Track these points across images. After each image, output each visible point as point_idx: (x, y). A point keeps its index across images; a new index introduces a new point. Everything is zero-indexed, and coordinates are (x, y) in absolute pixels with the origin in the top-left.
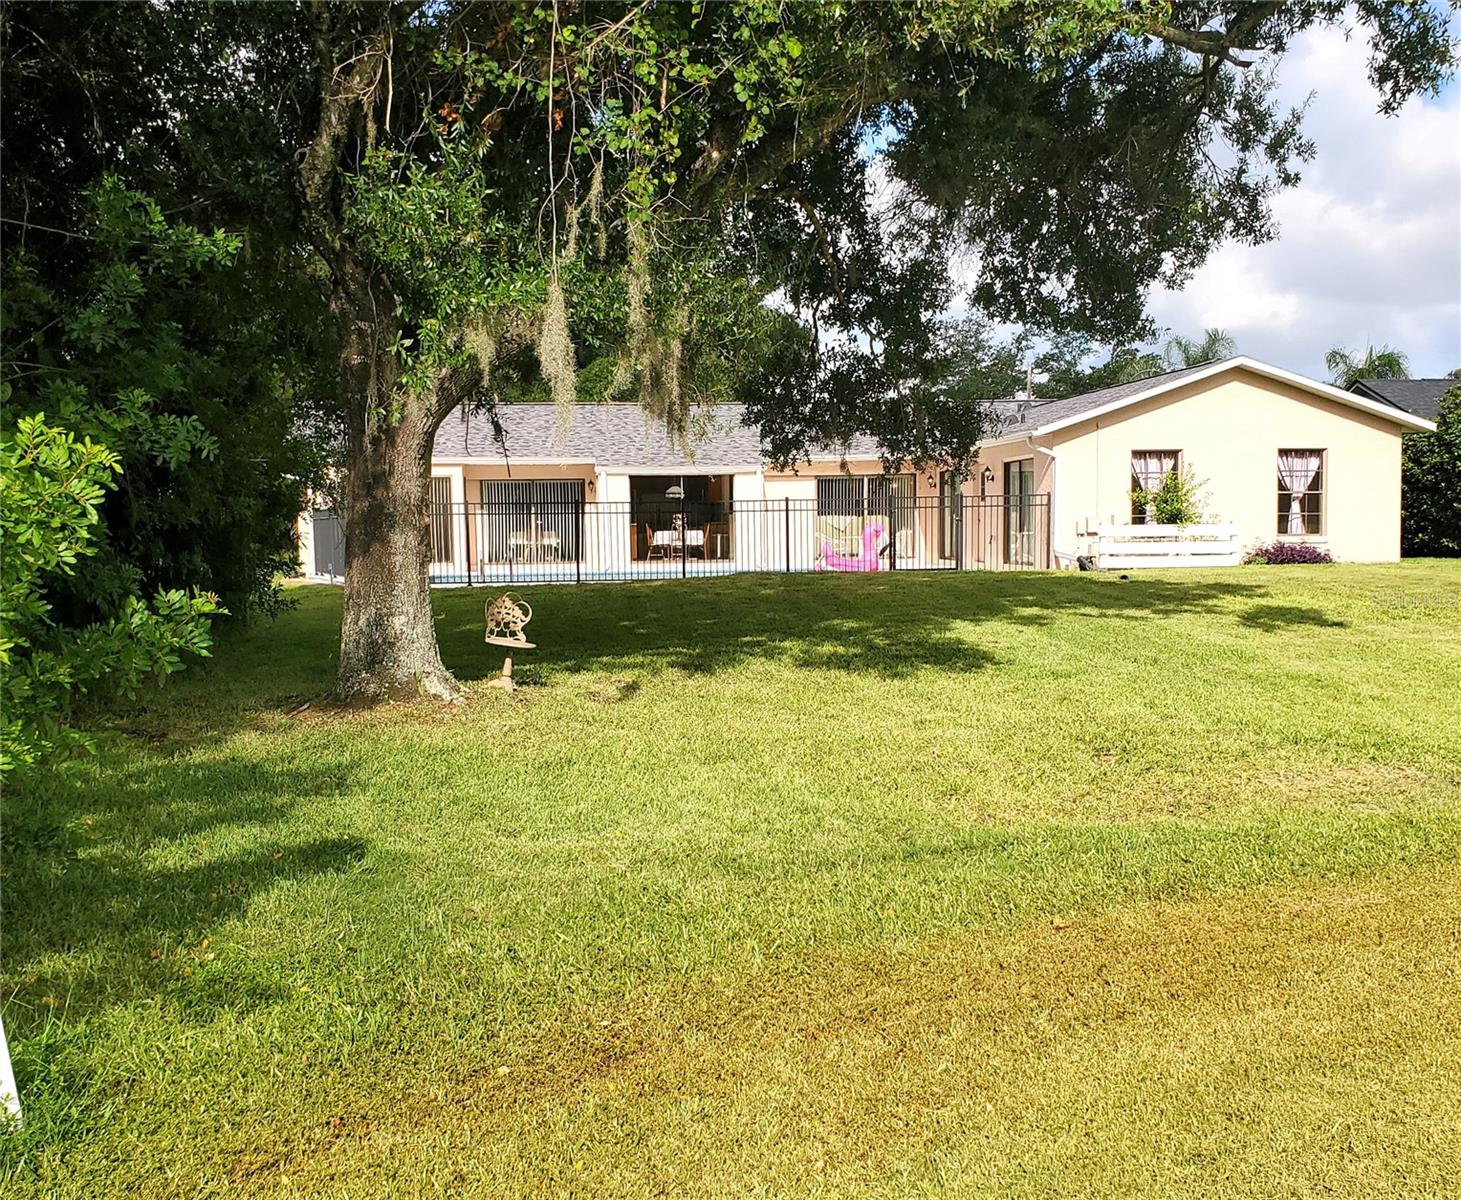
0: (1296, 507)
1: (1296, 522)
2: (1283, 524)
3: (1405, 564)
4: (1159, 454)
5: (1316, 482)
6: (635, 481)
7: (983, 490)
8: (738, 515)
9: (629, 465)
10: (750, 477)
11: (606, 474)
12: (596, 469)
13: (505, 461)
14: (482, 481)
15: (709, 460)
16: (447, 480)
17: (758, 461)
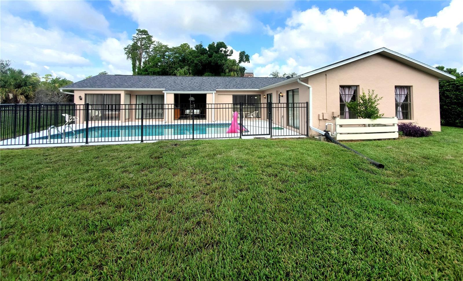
0: (400, 109)
1: (400, 114)
5: (407, 99)
6: (176, 96)
7: (279, 100)
9: (174, 91)
10: (211, 95)
11: (167, 93)
12: (163, 92)
13: (138, 89)
14: (136, 95)
15: (200, 89)
16: (120, 95)
17: (214, 90)
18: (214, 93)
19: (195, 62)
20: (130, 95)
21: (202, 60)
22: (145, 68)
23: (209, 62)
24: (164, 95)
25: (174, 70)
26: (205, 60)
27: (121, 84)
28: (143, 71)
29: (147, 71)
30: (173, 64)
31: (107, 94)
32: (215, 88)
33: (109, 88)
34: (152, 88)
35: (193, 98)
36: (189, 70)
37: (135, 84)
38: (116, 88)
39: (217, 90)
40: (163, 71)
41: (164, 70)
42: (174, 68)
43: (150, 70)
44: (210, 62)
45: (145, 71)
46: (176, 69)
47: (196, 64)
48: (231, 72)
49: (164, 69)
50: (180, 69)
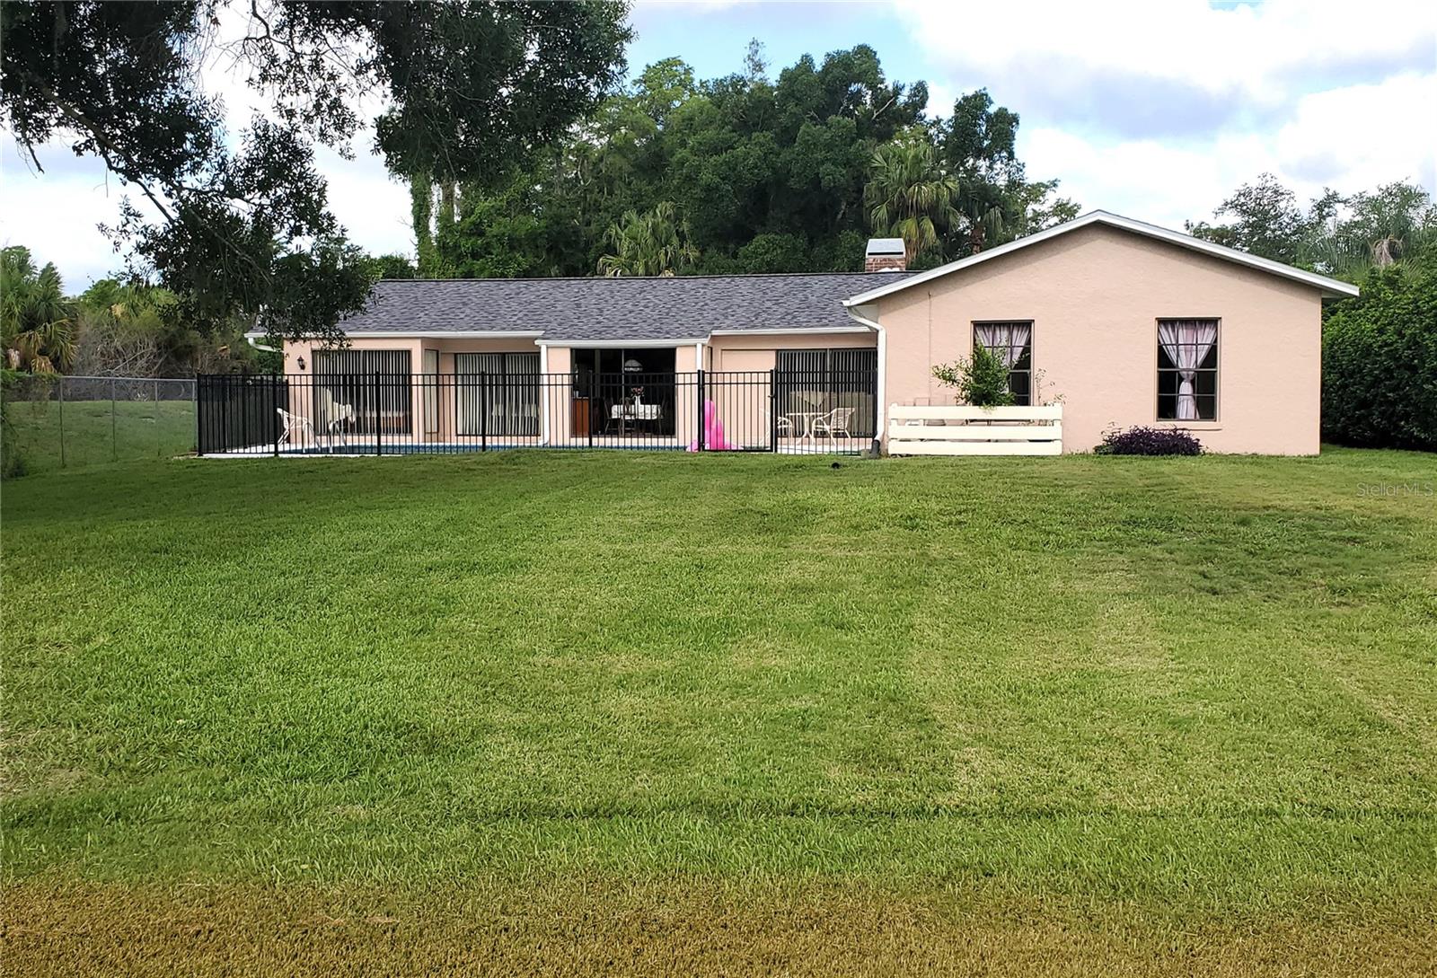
0: (1186, 388)
1: (1186, 406)
2: (1167, 408)
3: (1333, 457)
4: (1010, 325)
5: (1212, 358)
6: (578, 355)
8: (680, 388)
9: (569, 338)
10: (691, 350)
11: (547, 348)
12: (537, 342)
13: (460, 334)
14: (456, 355)
15: (658, 333)
16: (408, 353)
17: (703, 334)
18: (699, 346)
19: (706, 177)
20: (438, 352)
21: (740, 168)
22: (473, 218)
23: (775, 171)
24: (539, 353)
25: (607, 226)
26: (756, 166)
27: (407, 315)
28: (462, 233)
29: (481, 234)
30: (601, 191)
31: (371, 352)
32: (708, 328)
33: (378, 330)
34: (503, 329)
35: (635, 363)
36: (678, 218)
37: (452, 316)
38: (397, 330)
39: (715, 333)
40: (556, 228)
41: (558, 223)
42: (606, 210)
43: (495, 230)
44: (781, 177)
45: (470, 235)
46: (617, 217)
47: (708, 189)
48: (905, 216)
49: (557, 220)
50: (634, 217)
